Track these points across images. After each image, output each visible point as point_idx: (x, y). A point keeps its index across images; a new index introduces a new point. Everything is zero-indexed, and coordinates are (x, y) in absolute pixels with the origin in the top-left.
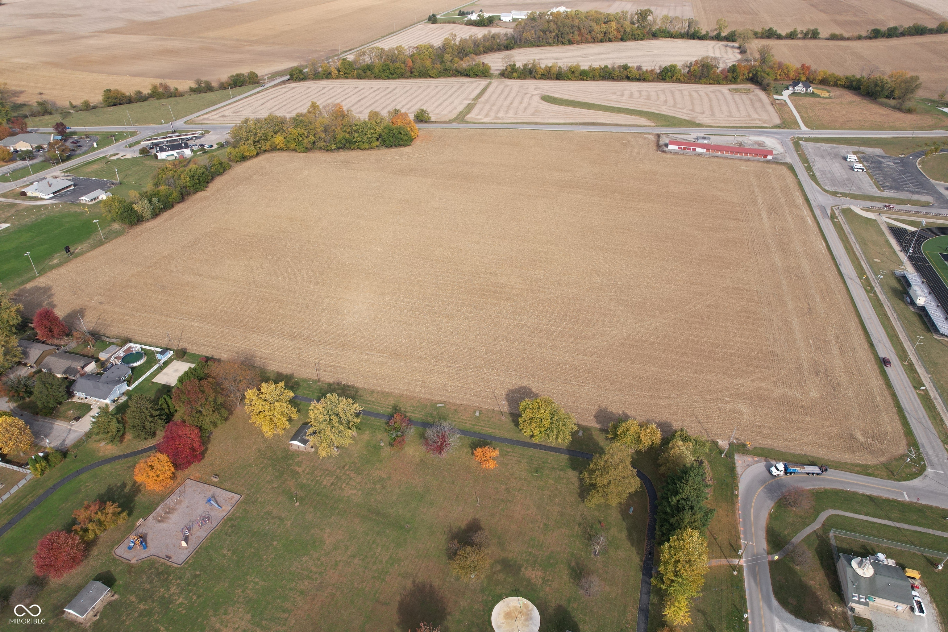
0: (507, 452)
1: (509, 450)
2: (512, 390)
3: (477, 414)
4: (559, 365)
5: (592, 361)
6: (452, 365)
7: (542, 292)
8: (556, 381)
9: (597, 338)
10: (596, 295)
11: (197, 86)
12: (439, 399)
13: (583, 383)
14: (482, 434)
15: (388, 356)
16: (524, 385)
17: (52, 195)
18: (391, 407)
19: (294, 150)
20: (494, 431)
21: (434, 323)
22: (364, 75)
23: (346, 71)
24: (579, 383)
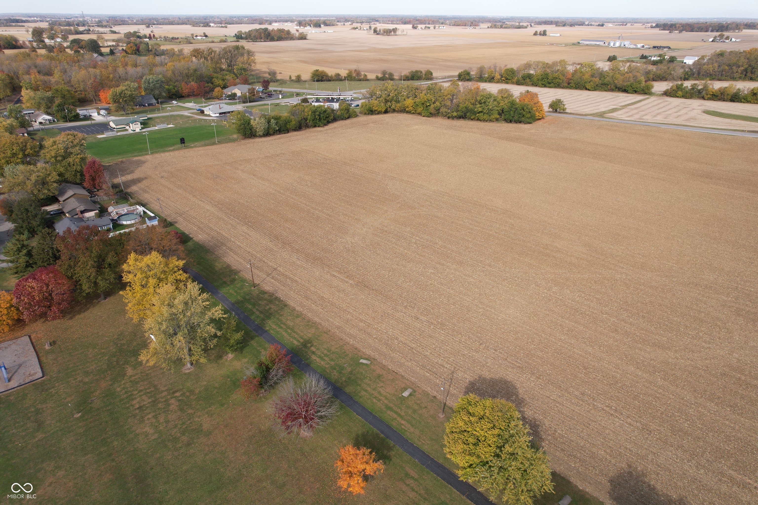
0: (407, 475)
1: (412, 473)
2: (484, 379)
3: (406, 394)
4: (585, 368)
5: (651, 383)
6: (422, 317)
7: (611, 269)
8: (566, 390)
9: (676, 351)
10: (699, 294)
11: (382, 76)
12: (369, 352)
13: (616, 410)
14: (389, 427)
15: (353, 283)
16: (509, 378)
17: (218, 115)
18: (302, 341)
19: (420, 114)
20: (412, 430)
21: (438, 266)
22: (523, 81)
23: (507, 77)
24: (607, 409)
